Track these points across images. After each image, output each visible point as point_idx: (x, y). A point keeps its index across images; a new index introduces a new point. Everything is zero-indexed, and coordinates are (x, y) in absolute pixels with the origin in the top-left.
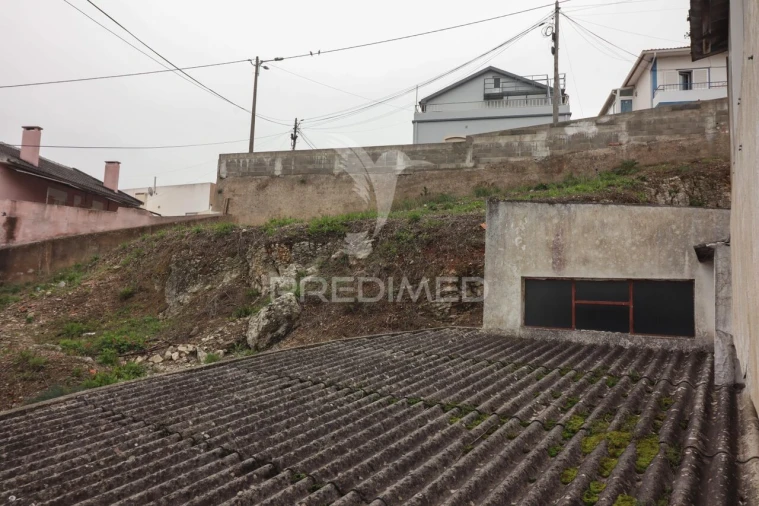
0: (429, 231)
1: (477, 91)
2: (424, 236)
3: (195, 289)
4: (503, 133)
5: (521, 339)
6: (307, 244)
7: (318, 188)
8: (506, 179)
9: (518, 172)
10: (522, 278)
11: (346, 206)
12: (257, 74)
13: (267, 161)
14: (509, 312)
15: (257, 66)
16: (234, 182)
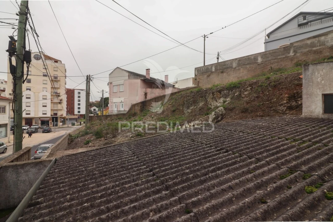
0: (275, 82)
1: (295, 23)
2: (273, 83)
3: (192, 108)
4: (309, 39)
5: (322, 119)
6: (226, 91)
7: (227, 73)
8: (311, 57)
9: (317, 53)
10: (322, 94)
11: (238, 78)
12: (205, 40)
13: (210, 67)
14: (316, 108)
15: (204, 37)
16: (200, 76)
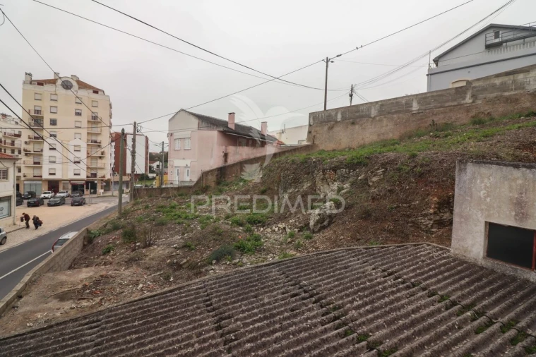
1: (480, 43)
3: (291, 191)
4: (498, 76)
6: (345, 170)
7: (362, 126)
13: (333, 114)
15: (327, 62)
16: (316, 127)
